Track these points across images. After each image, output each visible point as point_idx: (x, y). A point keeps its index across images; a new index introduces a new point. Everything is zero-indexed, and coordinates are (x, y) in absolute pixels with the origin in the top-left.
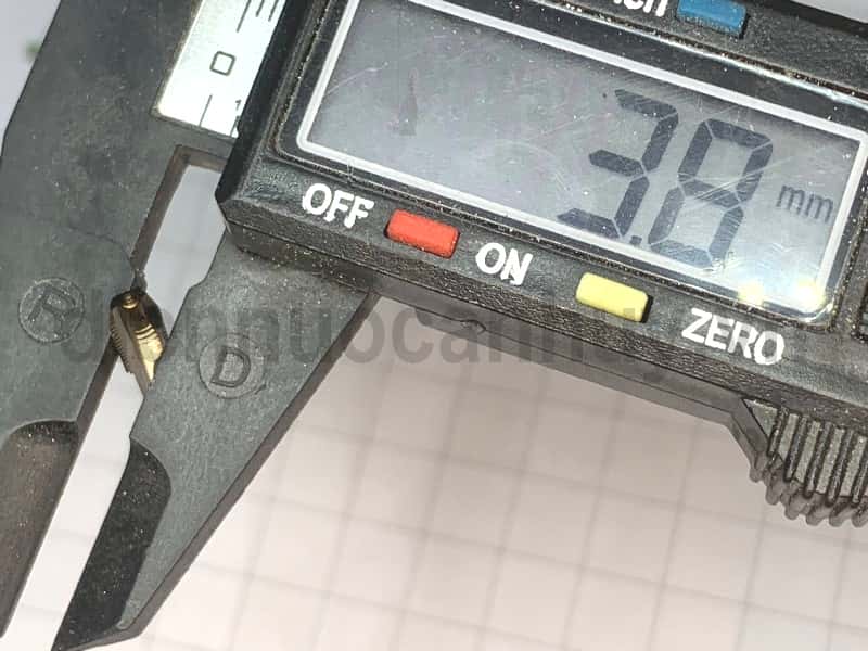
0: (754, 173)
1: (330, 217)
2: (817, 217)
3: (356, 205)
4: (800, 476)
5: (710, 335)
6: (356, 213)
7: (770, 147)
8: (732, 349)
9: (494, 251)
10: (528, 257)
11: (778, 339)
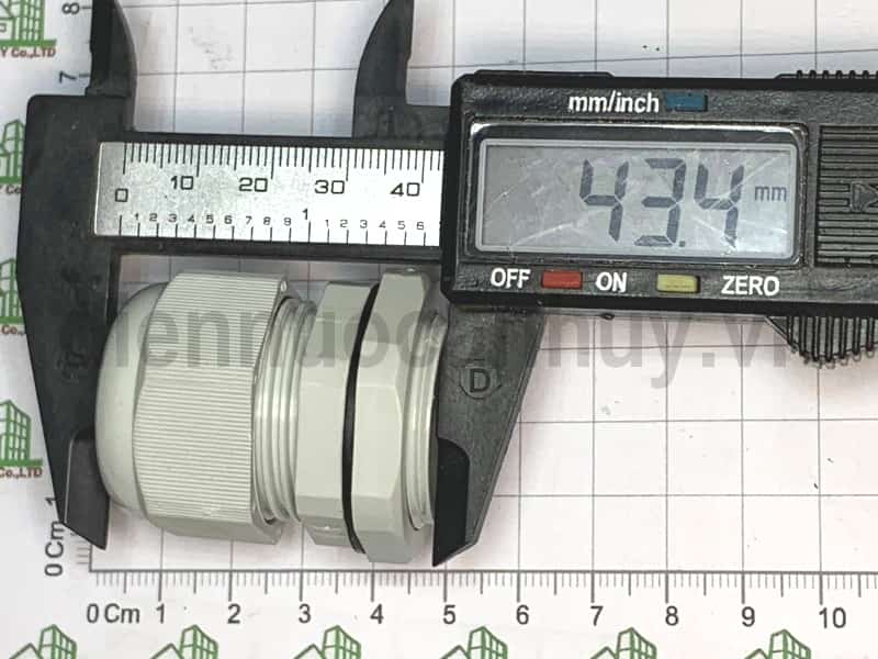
0: (736, 187)
1: (509, 285)
2: (779, 199)
4: (808, 350)
5: (737, 289)
6: (522, 278)
7: (742, 169)
9: (605, 277)
10: (625, 275)
11: (775, 279)
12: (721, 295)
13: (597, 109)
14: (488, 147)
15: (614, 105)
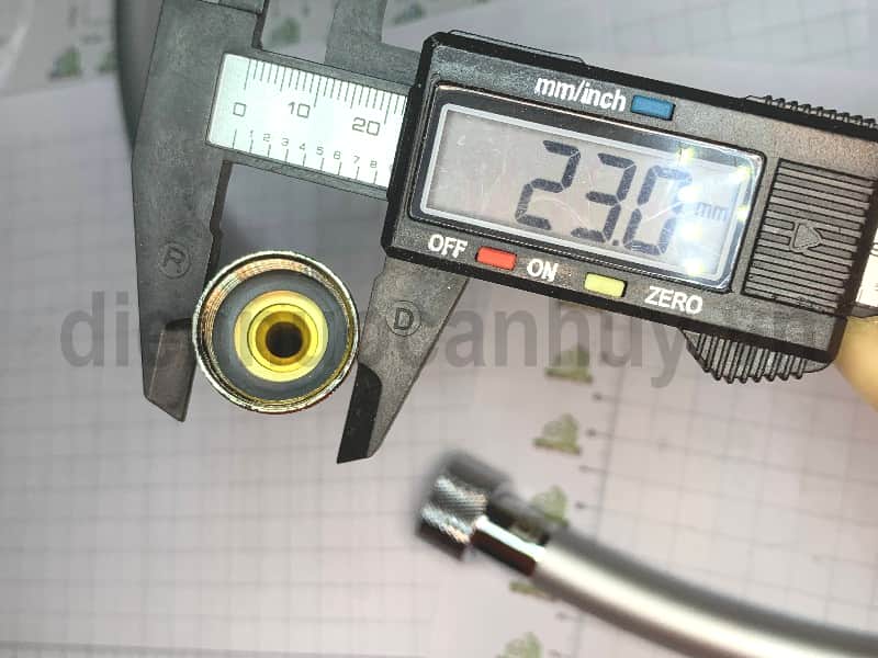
1: (444, 253)
3: (458, 245)
6: (458, 248)
11: (700, 300)
12: (644, 303)
13: (563, 97)
14: (450, 113)
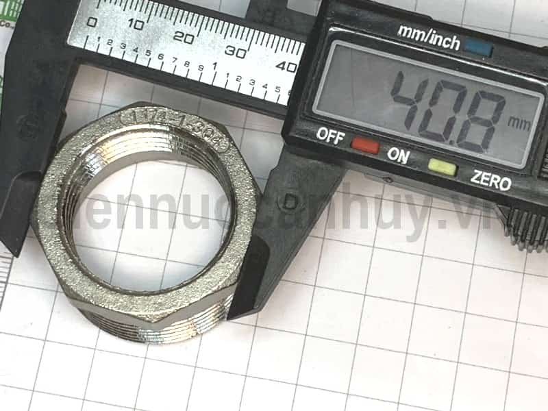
0: (497, 113)
2: (524, 128)
4: (520, 233)
5: (482, 181)
7: (504, 102)
8: (491, 185)
9: (395, 151)
10: (408, 153)
15: (429, 39)
